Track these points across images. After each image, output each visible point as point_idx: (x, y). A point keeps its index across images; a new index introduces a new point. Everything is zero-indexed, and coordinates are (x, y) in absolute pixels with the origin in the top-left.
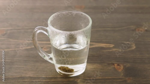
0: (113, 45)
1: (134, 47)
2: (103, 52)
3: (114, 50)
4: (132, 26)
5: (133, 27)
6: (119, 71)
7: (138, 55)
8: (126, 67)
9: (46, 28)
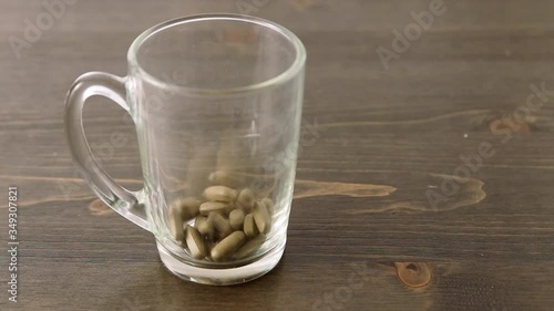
0: (394, 189)
1: (480, 196)
2: (350, 216)
3: (395, 207)
6: (417, 290)
7: (498, 228)
8: (445, 274)
9: (119, 79)
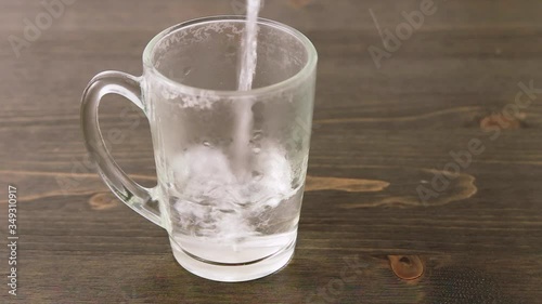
0: (387, 184)
1: (471, 191)
3: (388, 201)
4: (466, 109)
5: (467, 111)
6: (410, 282)
7: (489, 222)
8: (437, 267)
9: (134, 78)
